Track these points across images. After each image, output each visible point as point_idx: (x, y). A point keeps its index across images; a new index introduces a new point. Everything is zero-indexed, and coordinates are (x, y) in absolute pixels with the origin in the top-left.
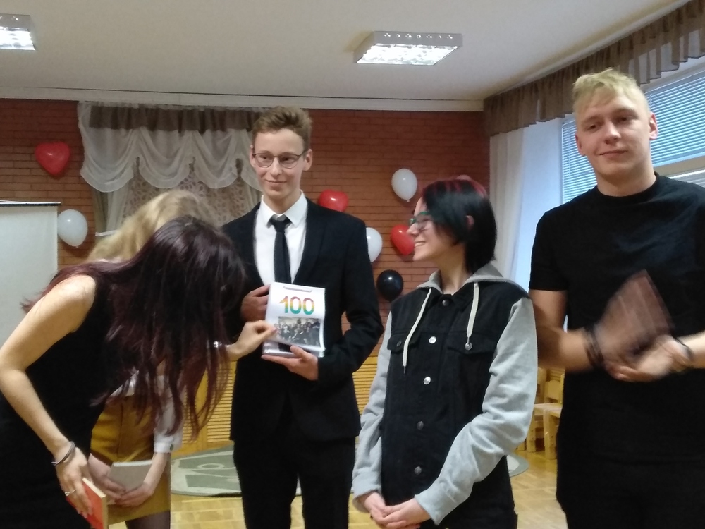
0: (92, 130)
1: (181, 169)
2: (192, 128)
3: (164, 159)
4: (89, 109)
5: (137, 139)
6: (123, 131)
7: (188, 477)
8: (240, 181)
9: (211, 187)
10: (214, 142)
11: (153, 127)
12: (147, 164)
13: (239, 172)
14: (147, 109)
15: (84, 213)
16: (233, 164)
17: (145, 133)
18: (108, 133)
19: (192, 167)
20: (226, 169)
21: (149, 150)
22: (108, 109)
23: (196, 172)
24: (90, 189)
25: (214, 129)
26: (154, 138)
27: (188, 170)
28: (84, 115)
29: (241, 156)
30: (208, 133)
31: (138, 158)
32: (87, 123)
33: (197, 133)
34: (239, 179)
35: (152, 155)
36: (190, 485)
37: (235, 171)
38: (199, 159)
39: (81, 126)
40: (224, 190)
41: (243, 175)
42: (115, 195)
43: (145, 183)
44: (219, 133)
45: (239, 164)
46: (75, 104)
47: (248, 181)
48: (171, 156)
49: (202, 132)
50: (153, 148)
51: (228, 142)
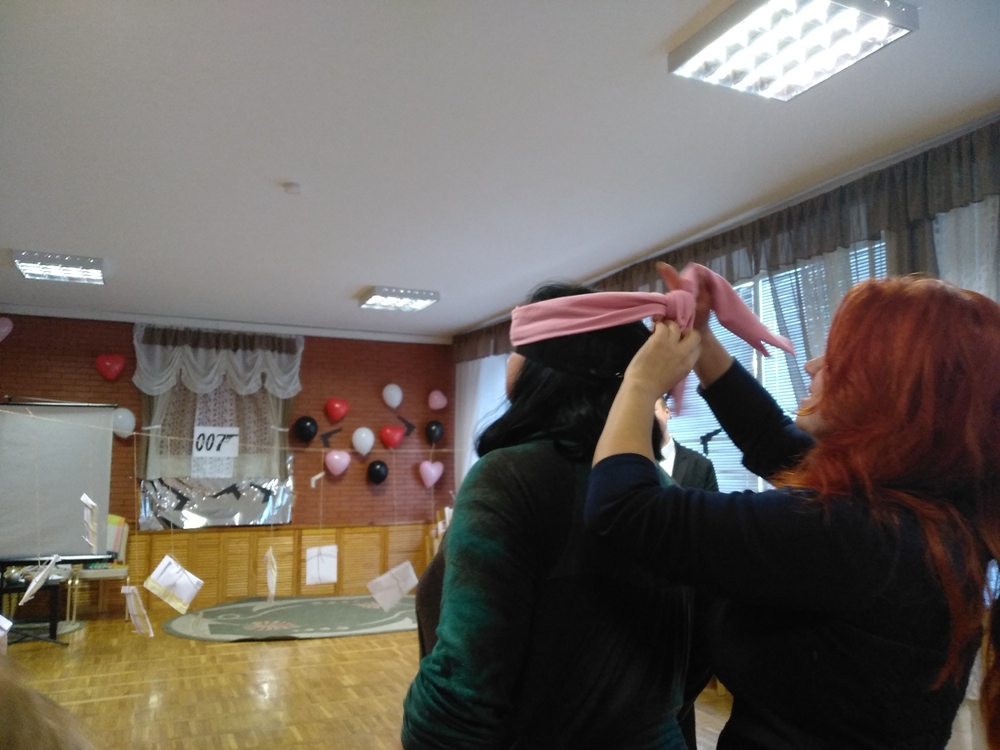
0: (144, 346)
1: (216, 378)
2: (227, 347)
3: (203, 371)
4: (143, 328)
5: (181, 355)
7: (211, 626)
8: (263, 390)
9: (240, 393)
10: (244, 357)
11: (195, 345)
12: (188, 374)
13: (263, 383)
14: (190, 331)
15: (134, 411)
16: (258, 376)
17: (188, 349)
18: (158, 348)
19: (225, 377)
20: (253, 379)
21: (190, 362)
22: (159, 329)
23: (228, 381)
24: (139, 392)
25: (245, 349)
26: (195, 354)
27: (222, 380)
28: (138, 334)
29: (266, 370)
30: (240, 352)
31: (181, 370)
32: (141, 340)
33: (231, 352)
34: (263, 387)
35: (194, 367)
36: (212, 633)
37: (260, 382)
38: (231, 372)
39: (135, 342)
40: (251, 397)
41: (266, 385)
42: (160, 398)
43: (185, 389)
44: (249, 352)
45: (264, 377)
46: (132, 325)
47: (270, 390)
48: (208, 368)
49: (235, 350)
50: (194, 361)
51: (256, 358)
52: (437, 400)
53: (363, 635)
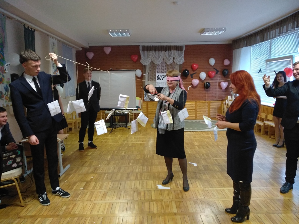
0: (143, 52)
1: (161, 60)
2: (164, 50)
3: (158, 58)
4: (142, 47)
5: (152, 53)
6: (149, 52)
9: (168, 63)
10: (168, 53)
11: (155, 51)
12: (154, 59)
13: (174, 60)
14: (154, 47)
15: (141, 70)
16: (172, 58)
18: (146, 52)
19: (163, 59)
21: (154, 55)
22: (146, 47)
24: (142, 65)
25: (168, 51)
26: (155, 53)
28: (141, 48)
29: (174, 56)
31: (152, 58)
32: (141, 50)
34: (174, 61)
35: (155, 57)
38: (165, 57)
39: (140, 51)
40: (170, 64)
42: (147, 66)
43: (154, 63)
44: (169, 51)
45: (174, 58)
46: (139, 46)
47: (176, 62)
49: (166, 51)
51: (172, 53)
52: (226, 62)
53: (201, 131)
